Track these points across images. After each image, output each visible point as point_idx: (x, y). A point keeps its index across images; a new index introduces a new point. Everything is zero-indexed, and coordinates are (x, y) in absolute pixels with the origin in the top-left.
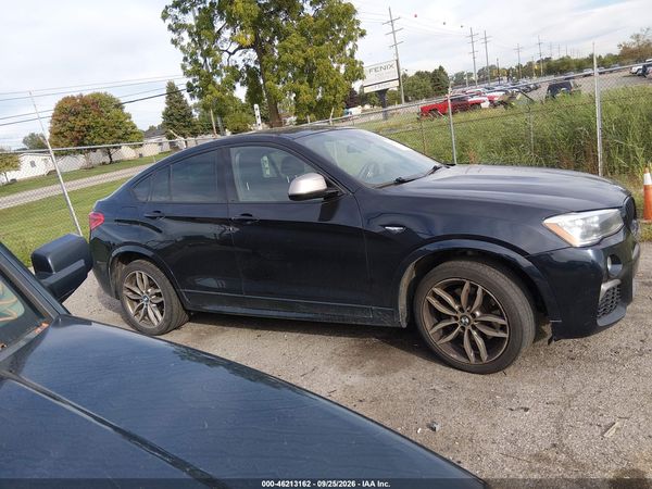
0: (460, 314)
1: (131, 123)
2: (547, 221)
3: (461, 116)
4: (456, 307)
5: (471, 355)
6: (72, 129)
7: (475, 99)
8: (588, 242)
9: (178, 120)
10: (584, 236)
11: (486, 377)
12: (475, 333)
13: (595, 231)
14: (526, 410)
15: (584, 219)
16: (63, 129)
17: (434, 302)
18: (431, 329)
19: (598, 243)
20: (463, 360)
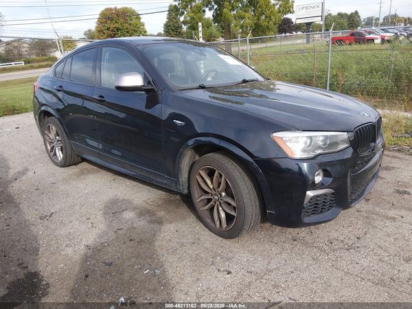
0: (213, 192)
1: (144, 28)
2: (275, 134)
3: (355, 46)
4: (211, 187)
5: (218, 223)
6: (108, 29)
7: (372, 36)
8: (305, 156)
9: (173, 30)
10: (304, 151)
11: (224, 240)
12: (220, 208)
13: (320, 148)
14: (229, 273)
15: (311, 138)
16: (103, 28)
17: (200, 180)
18: (198, 198)
19: (313, 158)
20: (212, 224)
